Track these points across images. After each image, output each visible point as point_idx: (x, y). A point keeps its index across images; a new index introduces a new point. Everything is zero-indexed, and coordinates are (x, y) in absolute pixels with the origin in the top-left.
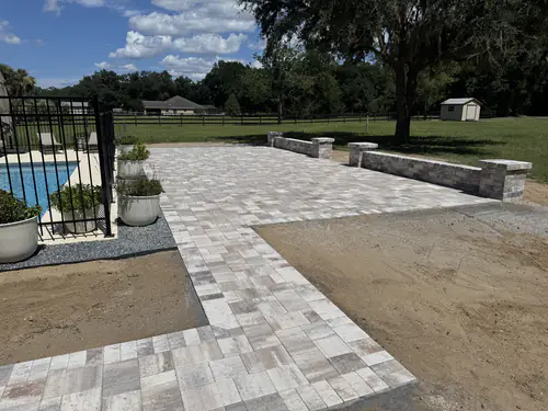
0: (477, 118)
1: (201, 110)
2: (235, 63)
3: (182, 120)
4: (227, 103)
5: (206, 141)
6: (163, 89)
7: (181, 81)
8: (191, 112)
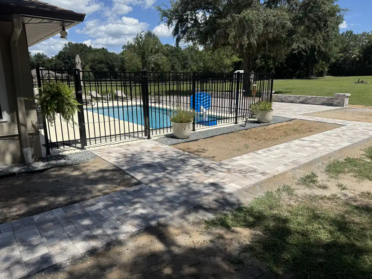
7: (39, 57)
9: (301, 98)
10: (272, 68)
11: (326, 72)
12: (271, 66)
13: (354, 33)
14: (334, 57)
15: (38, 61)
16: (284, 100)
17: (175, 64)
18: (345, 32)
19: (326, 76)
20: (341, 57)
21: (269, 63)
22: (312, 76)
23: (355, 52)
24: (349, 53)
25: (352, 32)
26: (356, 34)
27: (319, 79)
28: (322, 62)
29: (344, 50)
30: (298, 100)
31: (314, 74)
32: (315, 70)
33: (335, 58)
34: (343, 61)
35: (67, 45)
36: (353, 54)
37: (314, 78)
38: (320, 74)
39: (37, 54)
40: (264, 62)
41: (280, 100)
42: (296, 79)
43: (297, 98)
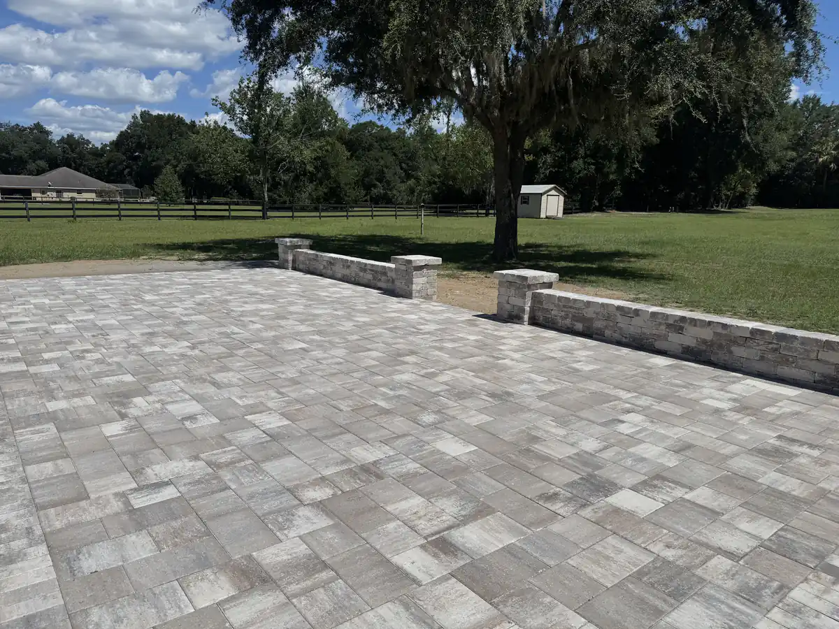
0: (560, 215)
1: (108, 193)
2: (171, 118)
3: (74, 211)
4: (157, 181)
5: (134, 254)
6: (35, 155)
7: (71, 143)
8: (91, 196)
9: (691, 331)
10: (614, 183)
11: (753, 197)
12: (611, 177)
13: (823, 102)
14: (777, 159)
15: (68, 154)
16: (598, 324)
17: (387, 167)
18: (801, 100)
19: (753, 205)
20: (792, 160)
21: (606, 170)
22: (717, 206)
23: (826, 149)
24: (811, 151)
25: (819, 99)
26: (828, 105)
27: (735, 212)
28: (743, 171)
29: (800, 144)
30: (675, 340)
31: (722, 200)
32: (724, 192)
33: (778, 161)
34: (795, 170)
35: (137, 118)
36: (820, 154)
37: (723, 210)
38: (738, 202)
39: (66, 137)
40: (593, 167)
41: (579, 326)
42: (675, 211)
43: (669, 326)
